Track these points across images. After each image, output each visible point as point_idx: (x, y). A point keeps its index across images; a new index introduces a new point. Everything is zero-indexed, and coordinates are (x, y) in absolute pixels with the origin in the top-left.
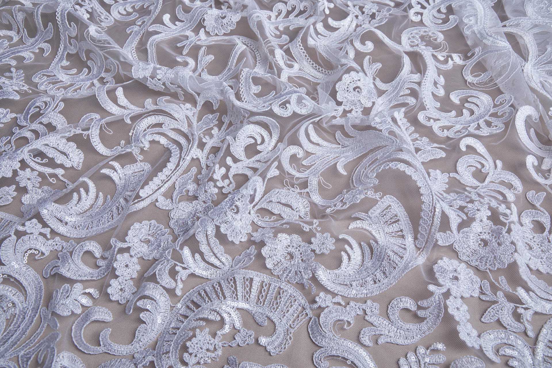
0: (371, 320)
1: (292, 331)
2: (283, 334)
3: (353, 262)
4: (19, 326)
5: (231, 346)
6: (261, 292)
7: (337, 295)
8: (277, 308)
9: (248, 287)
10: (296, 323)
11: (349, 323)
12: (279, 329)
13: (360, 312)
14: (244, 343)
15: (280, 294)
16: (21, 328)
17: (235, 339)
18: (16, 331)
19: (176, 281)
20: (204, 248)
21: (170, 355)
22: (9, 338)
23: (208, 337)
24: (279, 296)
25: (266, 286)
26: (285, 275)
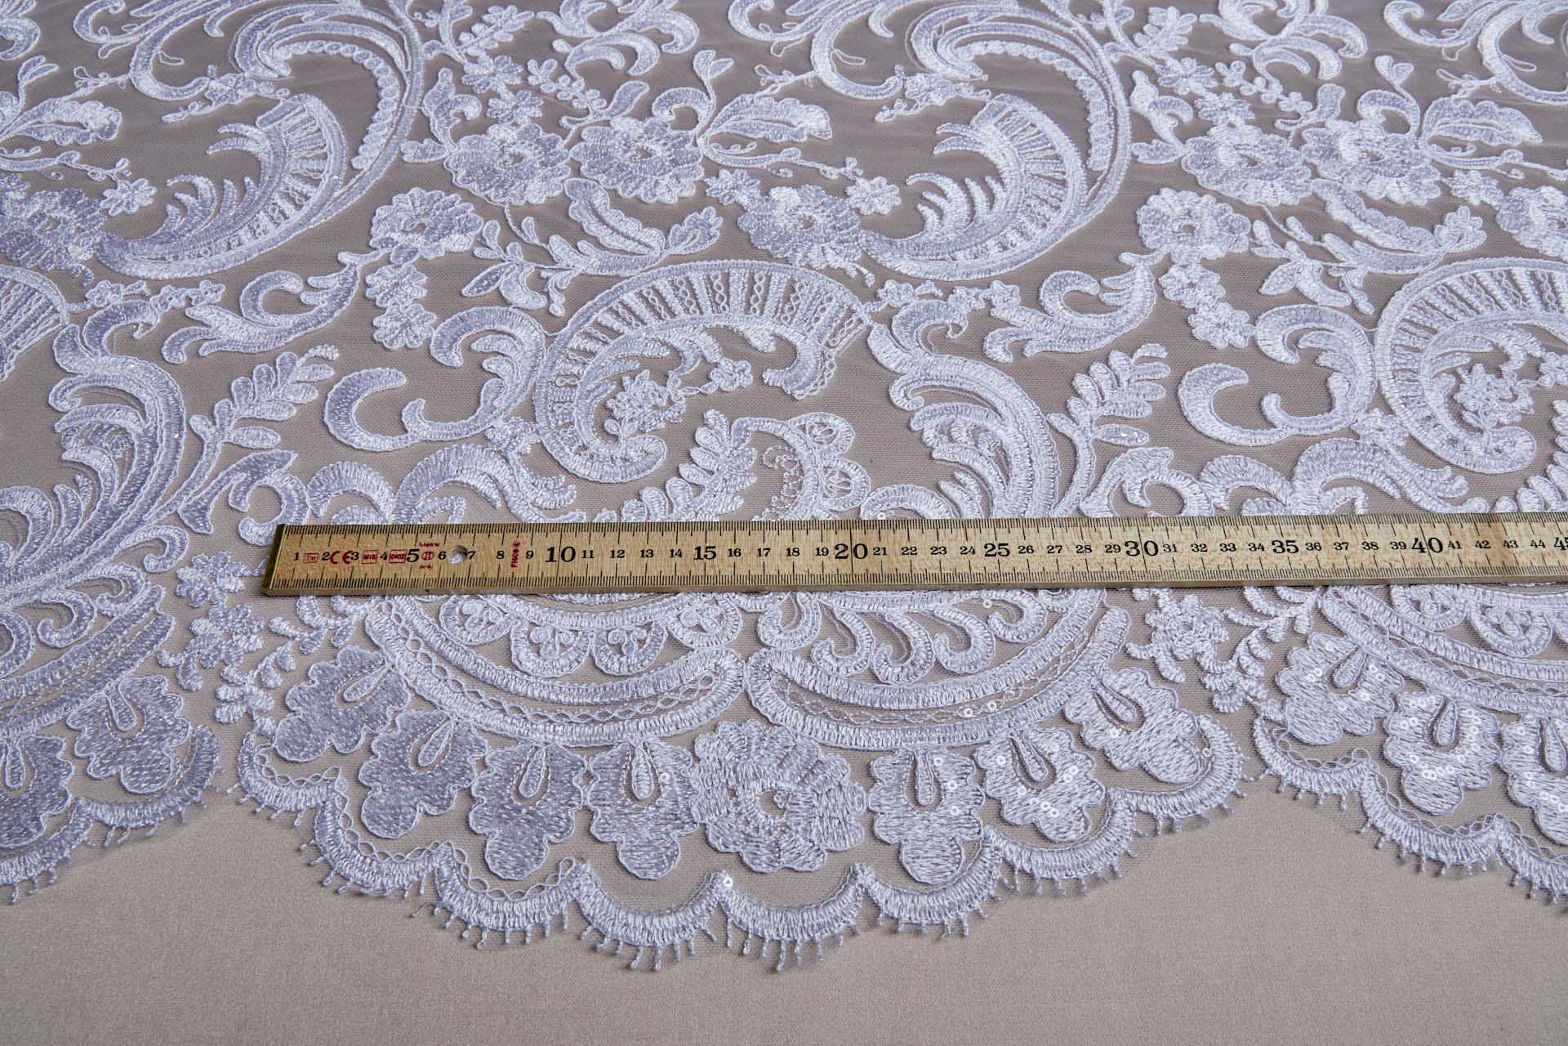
0: (1004, 315)
1: (833, 352)
2: (814, 361)
3: (950, 218)
4: (151, 464)
5: (705, 395)
6: (751, 292)
7: (924, 280)
8: (793, 316)
9: (719, 288)
10: (838, 338)
11: (957, 328)
12: (803, 352)
13: (981, 305)
14: (732, 384)
15: (794, 291)
16: (157, 464)
17: (710, 380)
18: (147, 473)
19: (547, 294)
20: (593, 227)
21: (576, 427)
22: (138, 490)
23: (650, 385)
24: (792, 296)
25: (760, 279)
26: (800, 256)
